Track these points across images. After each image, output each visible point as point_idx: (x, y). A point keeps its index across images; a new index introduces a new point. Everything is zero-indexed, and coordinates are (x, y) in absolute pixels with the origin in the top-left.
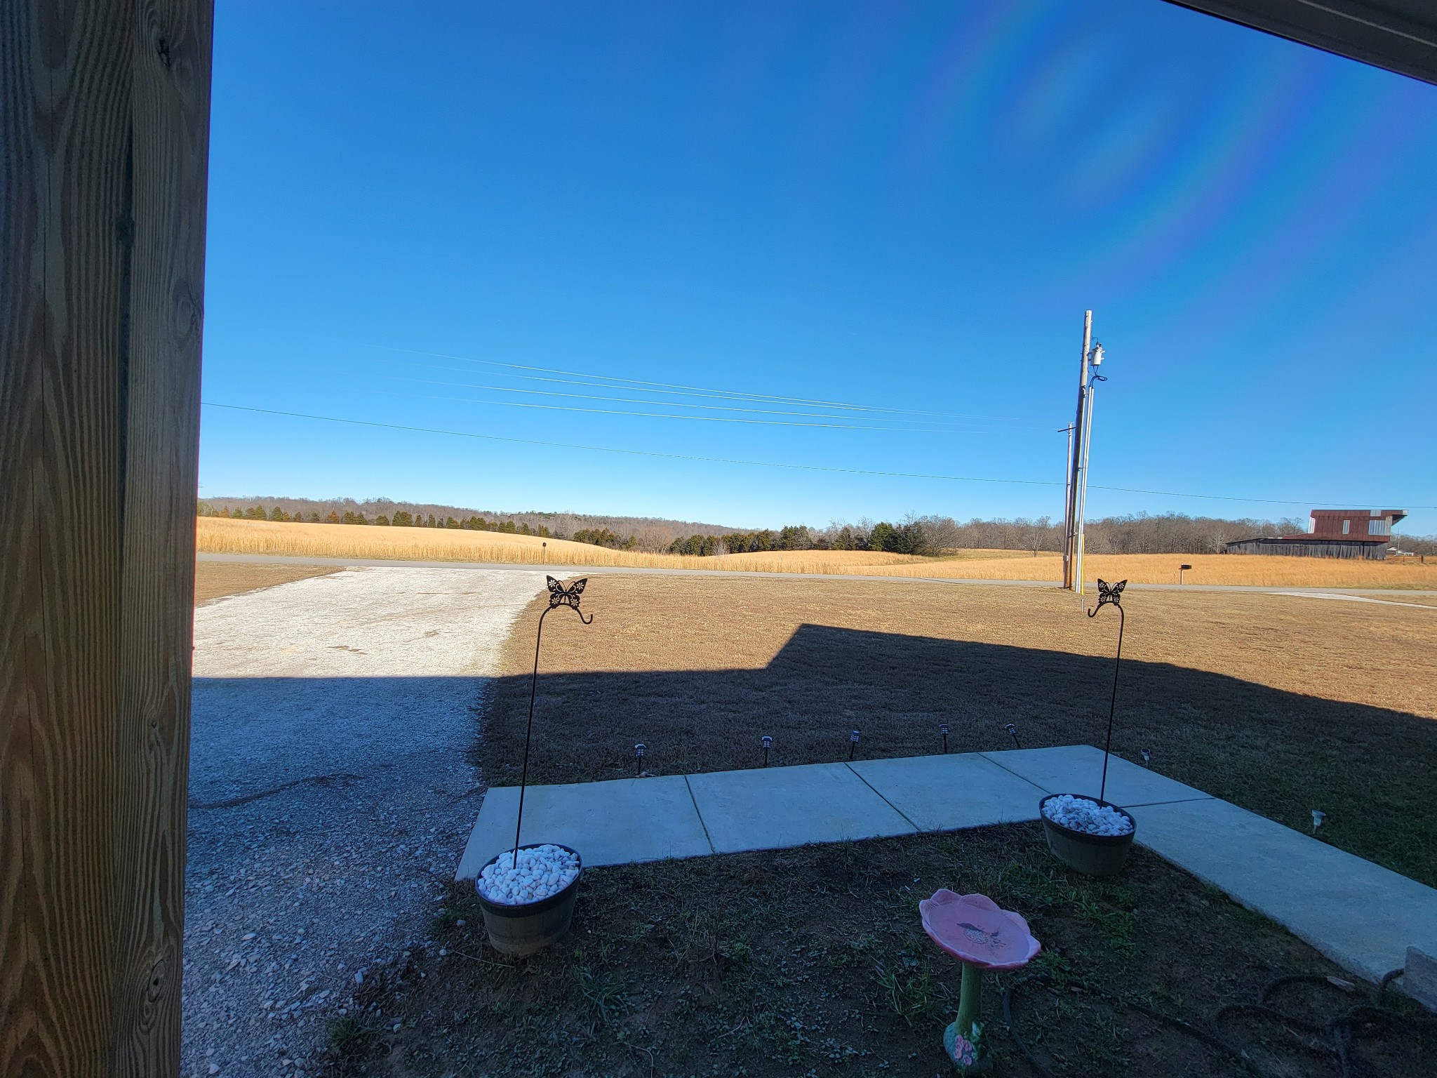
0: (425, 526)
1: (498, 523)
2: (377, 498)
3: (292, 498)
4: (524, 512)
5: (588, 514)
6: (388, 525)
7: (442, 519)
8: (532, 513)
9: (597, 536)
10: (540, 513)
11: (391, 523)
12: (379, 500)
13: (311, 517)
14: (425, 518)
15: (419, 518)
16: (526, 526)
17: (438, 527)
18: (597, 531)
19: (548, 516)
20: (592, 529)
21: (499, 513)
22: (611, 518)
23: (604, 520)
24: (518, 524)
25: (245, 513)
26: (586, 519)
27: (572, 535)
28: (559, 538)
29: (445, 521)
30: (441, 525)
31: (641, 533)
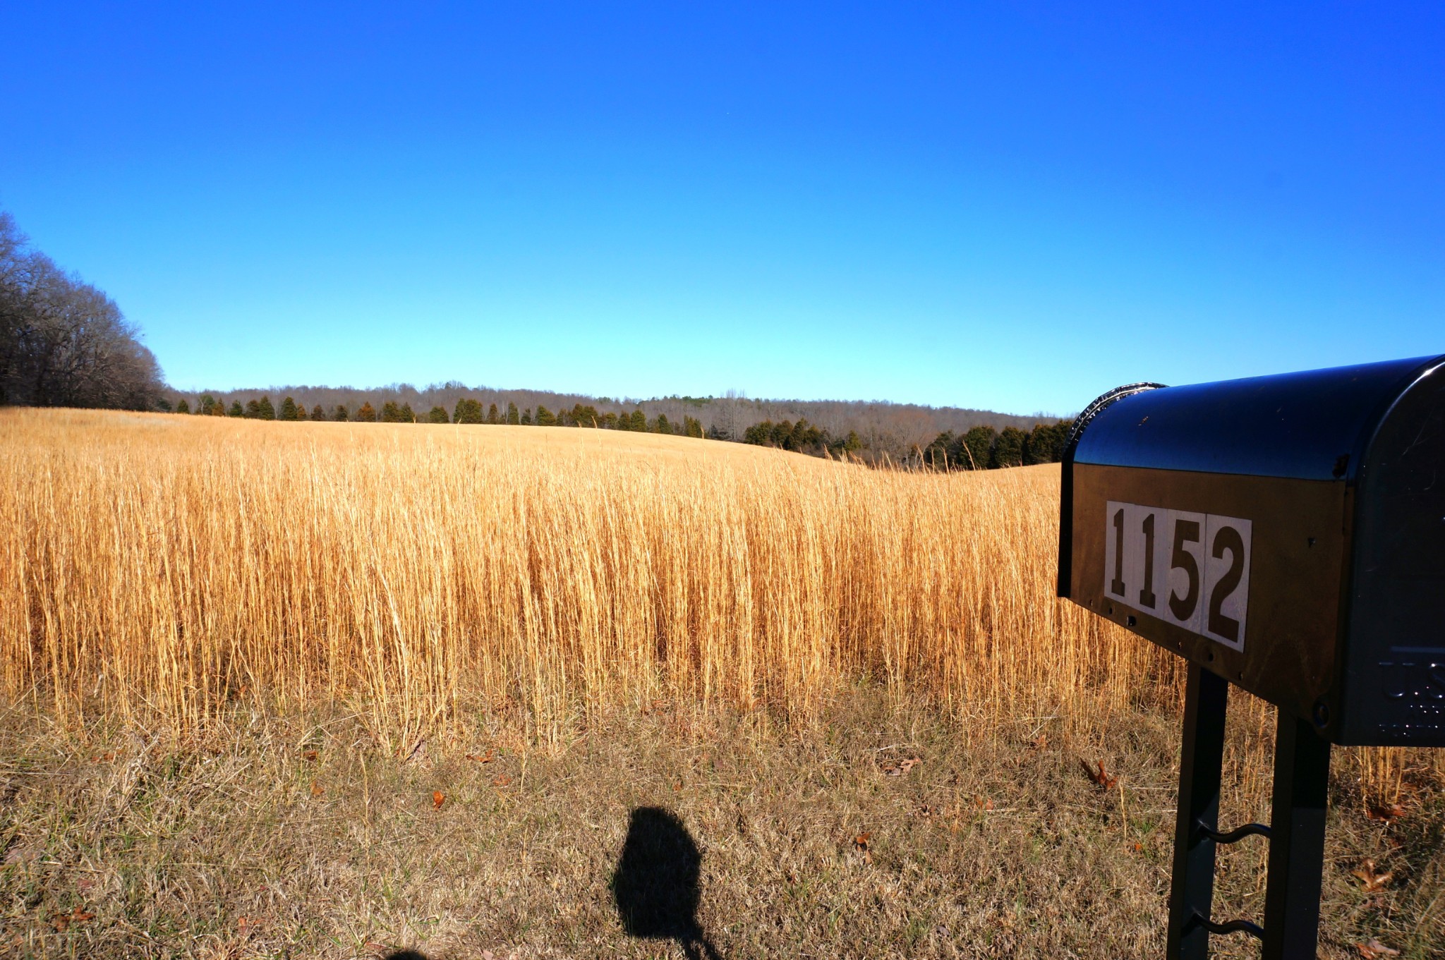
0: (502, 422)
1: (618, 416)
2: (445, 382)
3: (332, 386)
4: (661, 397)
5: (763, 397)
6: (446, 421)
7: (529, 411)
8: (674, 399)
9: (786, 433)
10: (686, 399)
11: (451, 418)
12: (448, 385)
13: (336, 411)
14: (503, 410)
15: (493, 409)
16: (662, 418)
17: (523, 424)
18: (786, 424)
19: (699, 403)
20: (775, 422)
21: (622, 400)
22: (803, 403)
23: (791, 406)
24: (649, 416)
25: (245, 408)
26: (760, 405)
27: (741, 432)
28: (720, 439)
29: (533, 415)
30: (526, 421)
31: (863, 426)
